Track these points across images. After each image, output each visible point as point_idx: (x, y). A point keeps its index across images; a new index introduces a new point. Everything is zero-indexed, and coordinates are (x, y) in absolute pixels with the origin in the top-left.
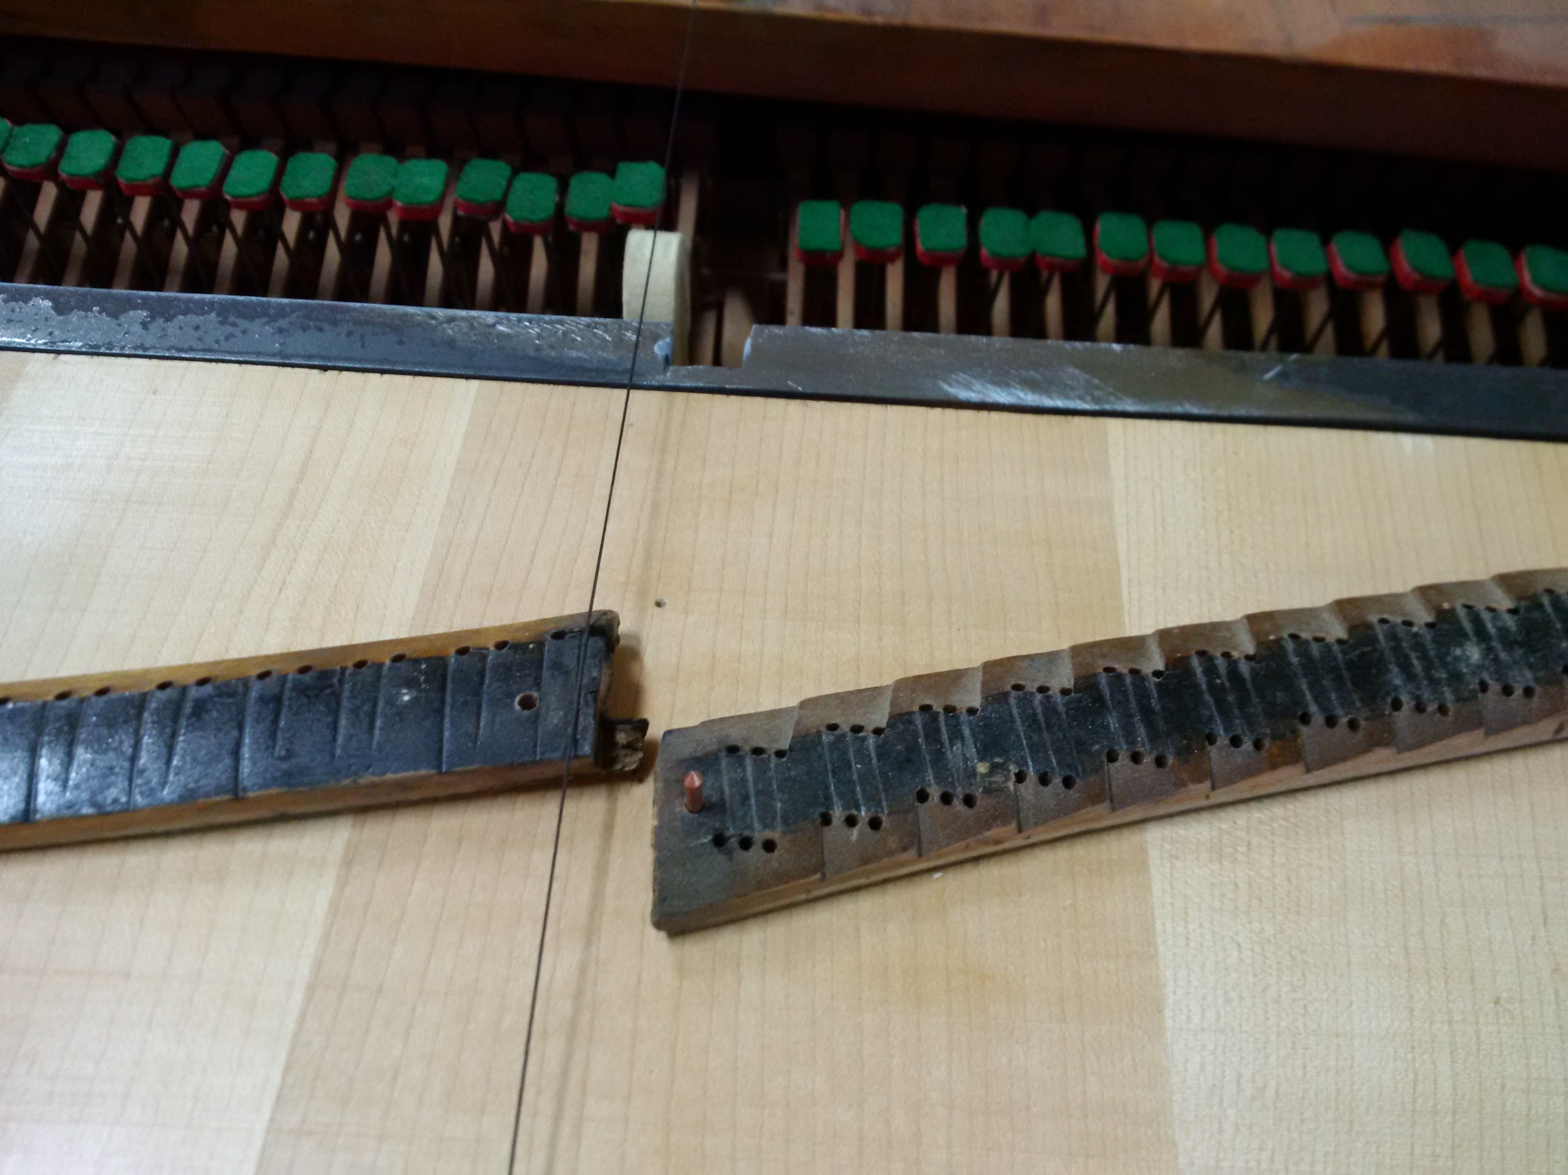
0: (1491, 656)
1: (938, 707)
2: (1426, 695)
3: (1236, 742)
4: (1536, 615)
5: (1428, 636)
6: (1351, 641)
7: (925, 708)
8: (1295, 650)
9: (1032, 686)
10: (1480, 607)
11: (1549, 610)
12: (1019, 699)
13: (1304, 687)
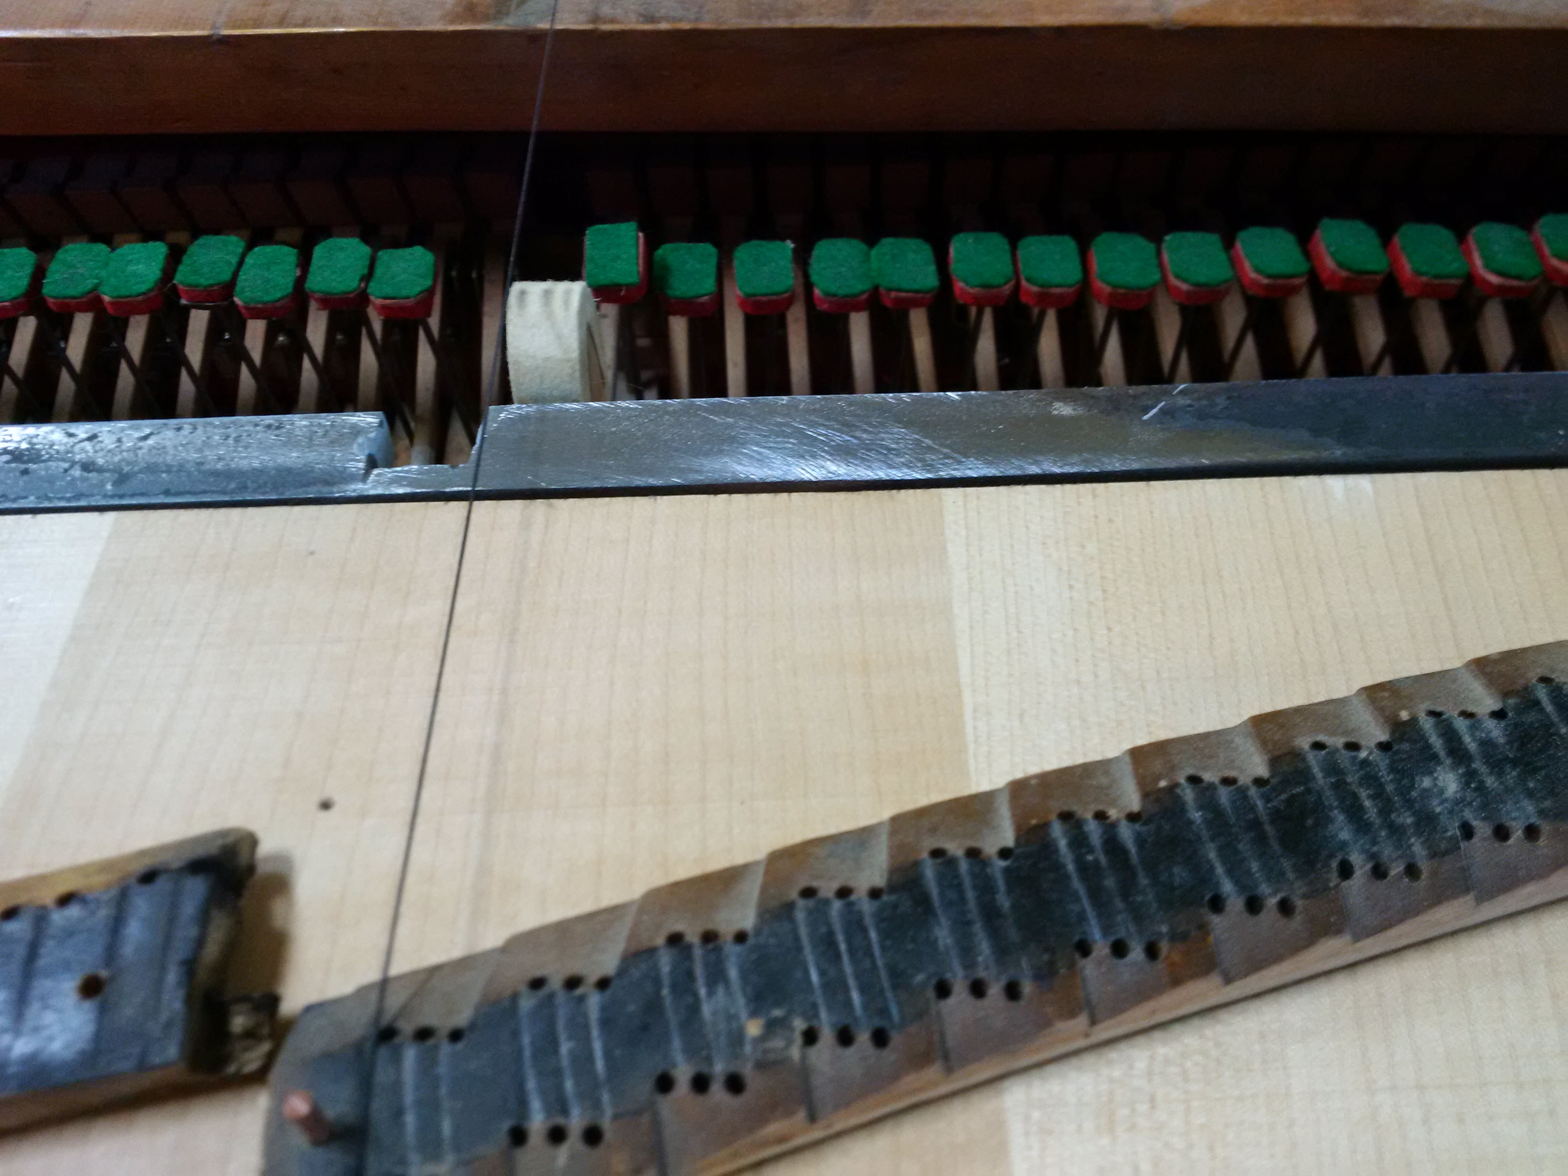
0: (1473, 786)
1: (693, 937)
2: (1387, 851)
3: (1119, 949)
4: (1531, 717)
5: (1381, 761)
6: (1274, 781)
7: (675, 939)
8: (1196, 799)
9: (827, 888)
10: (1452, 712)
11: (1549, 708)
12: (810, 912)
13: (1212, 855)
